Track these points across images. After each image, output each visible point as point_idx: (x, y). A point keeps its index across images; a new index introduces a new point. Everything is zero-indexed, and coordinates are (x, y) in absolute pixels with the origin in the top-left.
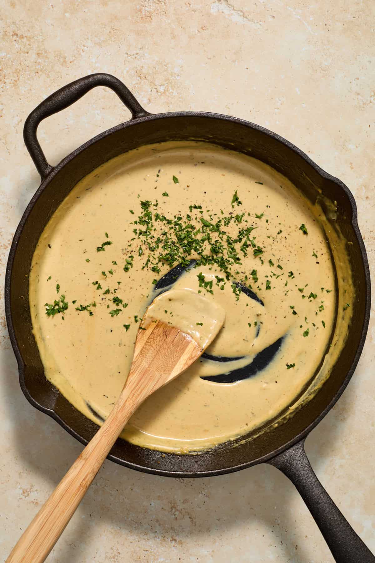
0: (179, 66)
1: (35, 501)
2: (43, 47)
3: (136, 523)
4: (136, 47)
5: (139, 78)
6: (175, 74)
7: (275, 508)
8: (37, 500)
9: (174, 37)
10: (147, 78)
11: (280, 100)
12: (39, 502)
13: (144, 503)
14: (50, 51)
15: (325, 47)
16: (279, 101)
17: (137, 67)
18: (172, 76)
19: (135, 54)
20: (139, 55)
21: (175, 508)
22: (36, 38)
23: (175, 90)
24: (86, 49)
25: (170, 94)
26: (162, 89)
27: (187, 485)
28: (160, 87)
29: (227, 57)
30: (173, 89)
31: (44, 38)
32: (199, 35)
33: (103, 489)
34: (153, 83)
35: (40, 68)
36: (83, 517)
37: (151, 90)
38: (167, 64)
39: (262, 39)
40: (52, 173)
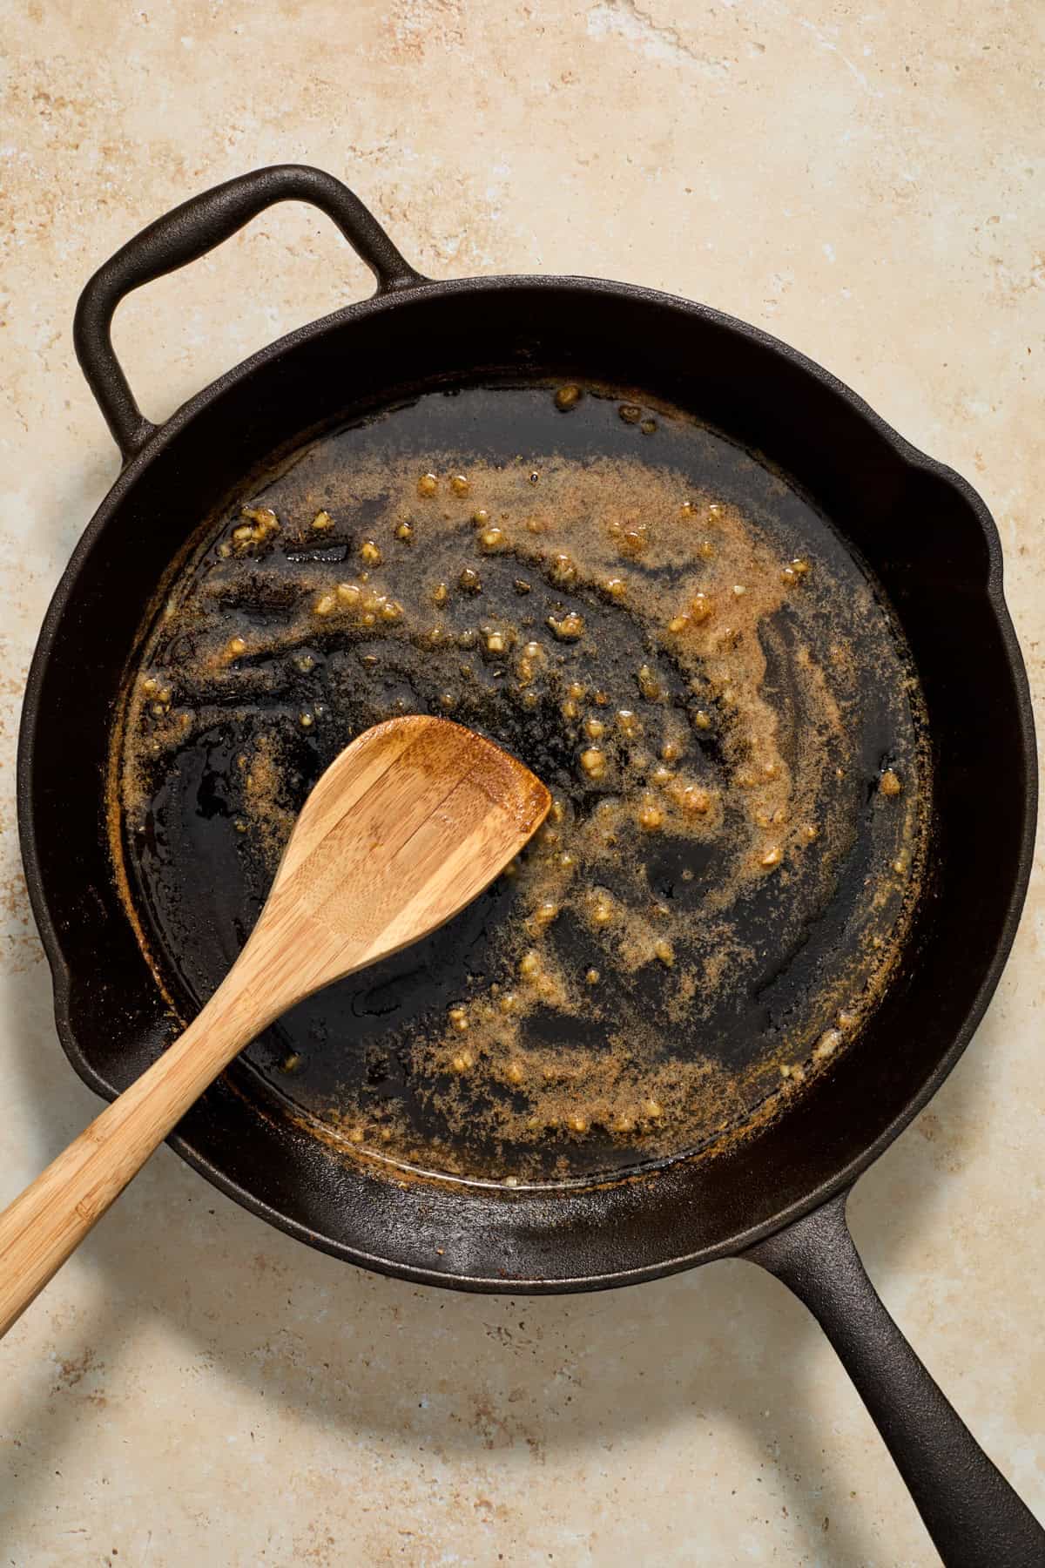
0: (499, 183)
1: (98, 1395)
2: (120, 132)
3: (379, 1455)
4: (378, 132)
5: (386, 217)
6: (488, 205)
7: (767, 1413)
8: (103, 1391)
9: (484, 102)
10: (409, 217)
11: (779, 279)
12: (108, 1398)
13: (402, 1402)
14: (139, 141)
15: (905, 130)
16: (778, 282)
17: (381, 188)
18: (479, 211)
19: (375, 150)
20: (387, 153)
21: (488, 1414)
22: (99, 105)
23: (488, 249)
24: (238, 135)
25: (472, 261)
26: (450, 248)
27: (520, 1351)
28: (445, 241)
29: (631, 158)
30: (482, 248)
31: (123, 107)
32: (554, 96)
33: (288, 1362)
34: (426, 231)
35: (110, 190)
36: (232, 1439)
37: (422, 252)
38: (464, 179)
39: (728, 107)
40: (154, 442)
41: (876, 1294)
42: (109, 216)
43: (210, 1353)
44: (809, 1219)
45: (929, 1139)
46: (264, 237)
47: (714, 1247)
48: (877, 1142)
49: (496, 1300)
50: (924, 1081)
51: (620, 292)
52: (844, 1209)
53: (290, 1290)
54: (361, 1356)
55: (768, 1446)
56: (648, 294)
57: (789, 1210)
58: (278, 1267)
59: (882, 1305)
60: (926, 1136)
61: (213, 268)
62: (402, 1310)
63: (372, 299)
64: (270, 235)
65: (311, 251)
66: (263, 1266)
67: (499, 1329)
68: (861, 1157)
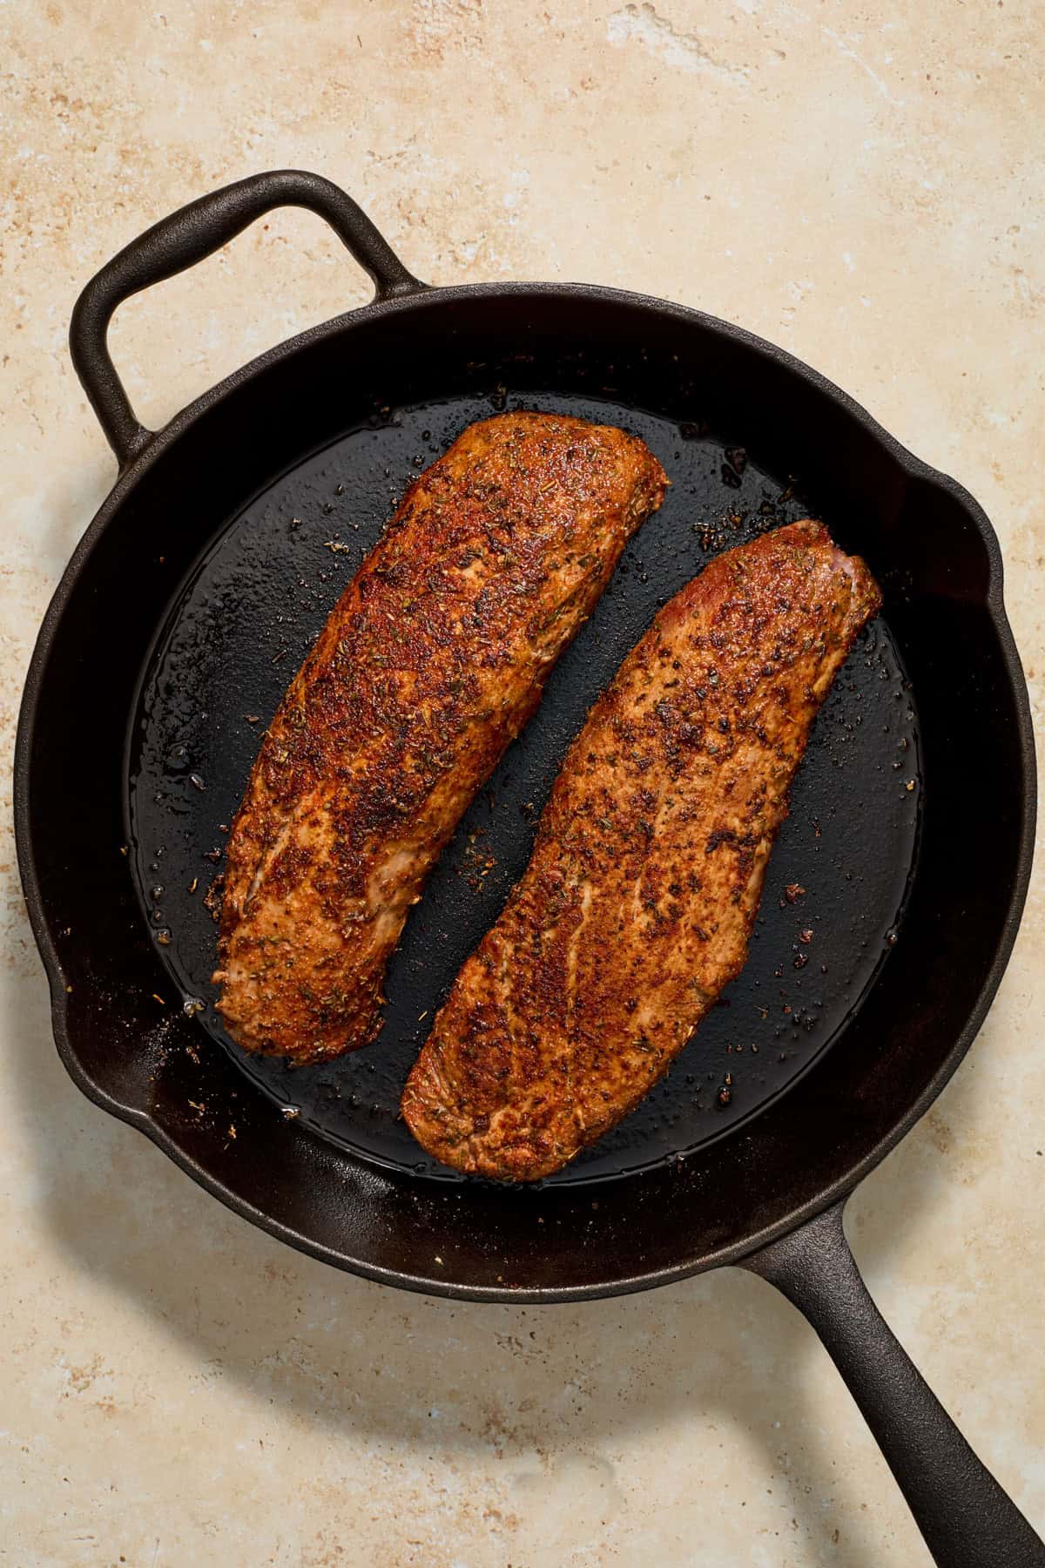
0: (518, 189)
1: (107, 1402)
2: (138, 135)
3: (388, 1464)
4: (397, 136)
5: (404, 223)
6: (507, 211)
7: (778, 1425)
8: (111, 1398)
9: (504, 109)
10: (427, 223)
11: (798, 287)
12: (117, 1405)
13: (411, 1411)
14: (157, 145)
15: (926, 139)
16: (797, 290)
17: (399, 192)
18: (498, 217)
19: (394, 154)
20: (406, 158)
21: (497, 1423)
22: (117, 107)
23: (506, 255)
24: (257, 139)
25: (491, 267)
26: (468, 254)
27: (530, 1362)
28: (462, 246)
29: (650, 165)
30: (500, 254)
31: (140, 109)
32: (574, 101)
33: (298, 1370)
34: (444, 236)
35: (127, 192)
36: (240, 1447)
37: (440, 257)
38: (483, 185)
39: (749, 114)
40: (151, 450)
41: (873, 1303)
42: (127, 219)
43: (219, 1360)
44: (807, 1228)
45: (942, 1151)
46: (281, 242)
47: (712, 1256)
48: (874, 1152)
49: (507, 1310)
50: (921, 1091)
51: (620, 299)
52: (841, 1218)
53: (300, 1299)
54: (371, 1365)
55: (779, 1457)
56: (649, 301)
57: (786, 1219)
58: (288, 1276)
59: (879, 1314)
60: (939, 1148)
61: (229, 272)
62: (412, 1319)
63: (370, 306)
64: (288, 239)
65: (329, 256)
66: (273, 1274)
67: (510, 1338)
68: (858, 1166)
